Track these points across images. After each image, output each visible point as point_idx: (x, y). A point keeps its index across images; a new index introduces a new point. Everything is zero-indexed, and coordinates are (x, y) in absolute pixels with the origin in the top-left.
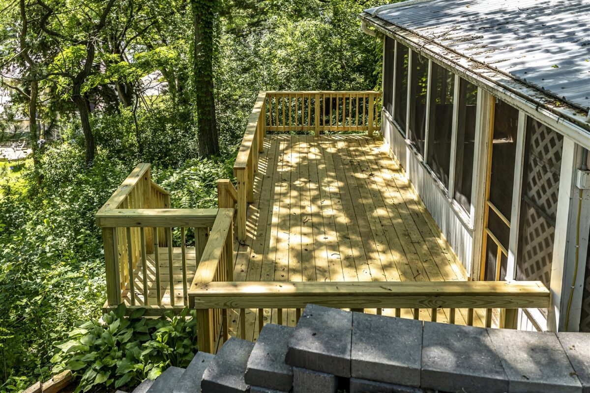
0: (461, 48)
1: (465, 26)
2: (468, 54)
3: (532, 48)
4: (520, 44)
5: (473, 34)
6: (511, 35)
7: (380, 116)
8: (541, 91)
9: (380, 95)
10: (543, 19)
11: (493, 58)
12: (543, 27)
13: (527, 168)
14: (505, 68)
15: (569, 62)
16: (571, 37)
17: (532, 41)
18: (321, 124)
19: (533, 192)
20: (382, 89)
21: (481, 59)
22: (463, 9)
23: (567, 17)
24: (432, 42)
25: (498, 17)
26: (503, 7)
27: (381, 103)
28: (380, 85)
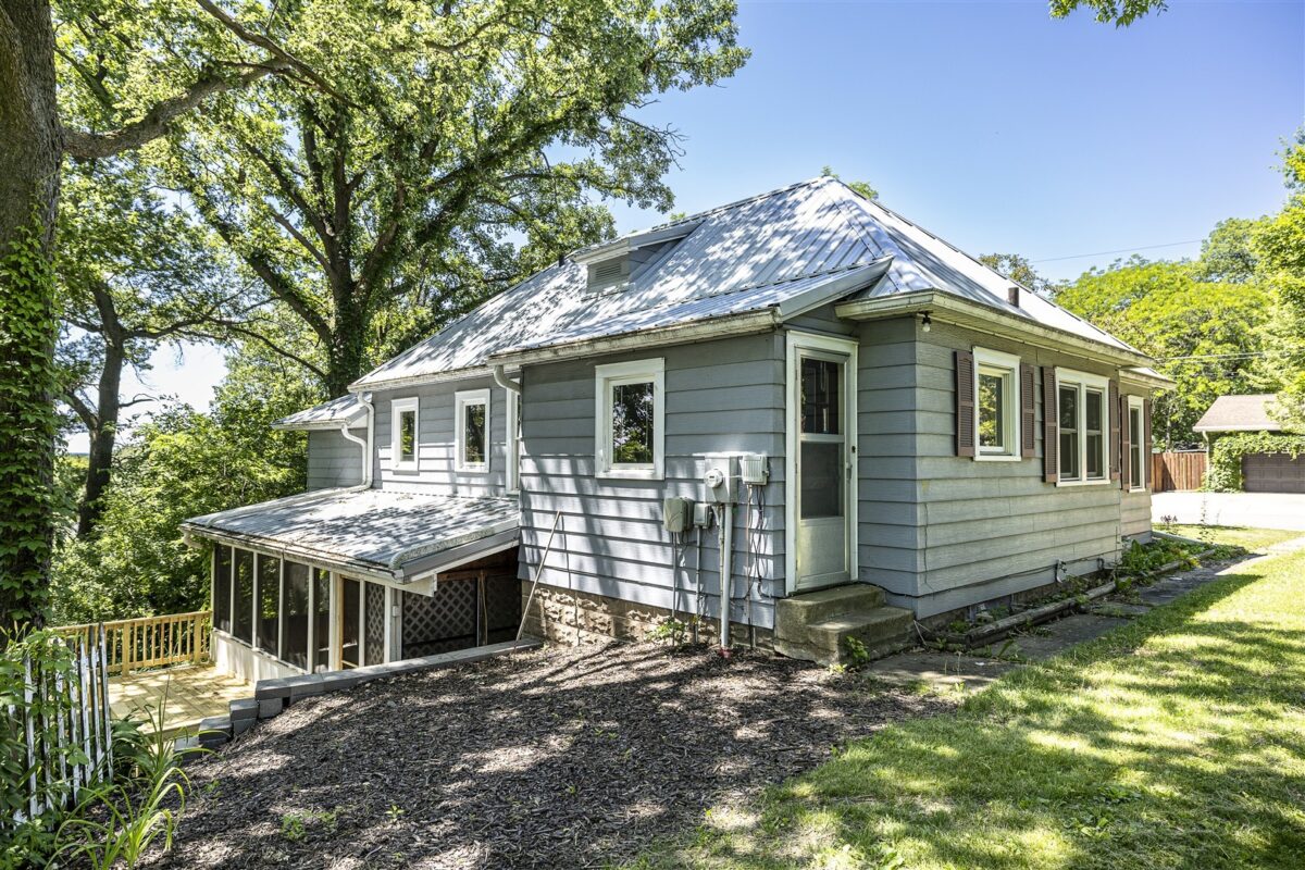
0: (319, 546)
1: (316, 531)
2: (326, 549)
3: (365, 542)
4: (359, 540)
5: (325, 536)
6: (352, 535)
7: (208, 639)
8: (370, 562)
9: (208, 615)
10: (372, 523)
11: (342, 550)
12: (372, 528)
13: (367, 619)
14: (351, 554)
15: (386, 547)
16: (389, 534)
17: (366, 538)
18: (131, 661)
19: (372, 633)
20: (211, 609)
21: (334, 551)
22: (307, 516)
23: (390, 520)
24: (293, 544)
25: (340, 523)
26: (343, 514)
27: (211, 624)
28: (208, 604)
